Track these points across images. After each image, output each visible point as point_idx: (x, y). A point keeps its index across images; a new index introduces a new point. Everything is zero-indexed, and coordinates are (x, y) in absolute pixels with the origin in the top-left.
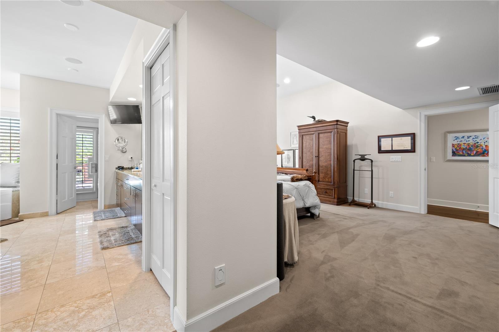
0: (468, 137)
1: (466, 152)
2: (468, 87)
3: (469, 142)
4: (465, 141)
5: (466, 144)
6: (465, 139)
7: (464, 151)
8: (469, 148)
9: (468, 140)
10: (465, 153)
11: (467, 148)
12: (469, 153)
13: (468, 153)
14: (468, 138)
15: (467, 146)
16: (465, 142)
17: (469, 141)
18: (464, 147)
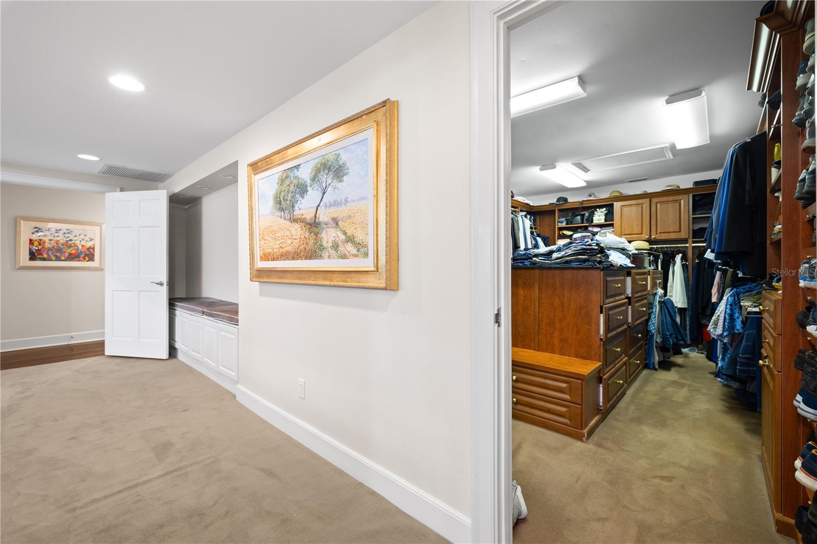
0: (56, 230)
1: (53, 254)
2: (97, 159)
3: (58, 239)
4: (52, 236)
5: (52, 242)
6: (52, 233)
7: (50, 253)
8: (58, 248)
9: (57, 234)
10: (51, 255)
11: (55, 247)
12: (58, 256)
13: (56, 256)
14: (56, 232)
15: (55, 244)
16: (52, 238)
17: (58, 236)
18: (50, 246)
